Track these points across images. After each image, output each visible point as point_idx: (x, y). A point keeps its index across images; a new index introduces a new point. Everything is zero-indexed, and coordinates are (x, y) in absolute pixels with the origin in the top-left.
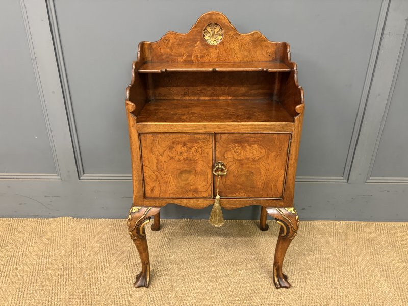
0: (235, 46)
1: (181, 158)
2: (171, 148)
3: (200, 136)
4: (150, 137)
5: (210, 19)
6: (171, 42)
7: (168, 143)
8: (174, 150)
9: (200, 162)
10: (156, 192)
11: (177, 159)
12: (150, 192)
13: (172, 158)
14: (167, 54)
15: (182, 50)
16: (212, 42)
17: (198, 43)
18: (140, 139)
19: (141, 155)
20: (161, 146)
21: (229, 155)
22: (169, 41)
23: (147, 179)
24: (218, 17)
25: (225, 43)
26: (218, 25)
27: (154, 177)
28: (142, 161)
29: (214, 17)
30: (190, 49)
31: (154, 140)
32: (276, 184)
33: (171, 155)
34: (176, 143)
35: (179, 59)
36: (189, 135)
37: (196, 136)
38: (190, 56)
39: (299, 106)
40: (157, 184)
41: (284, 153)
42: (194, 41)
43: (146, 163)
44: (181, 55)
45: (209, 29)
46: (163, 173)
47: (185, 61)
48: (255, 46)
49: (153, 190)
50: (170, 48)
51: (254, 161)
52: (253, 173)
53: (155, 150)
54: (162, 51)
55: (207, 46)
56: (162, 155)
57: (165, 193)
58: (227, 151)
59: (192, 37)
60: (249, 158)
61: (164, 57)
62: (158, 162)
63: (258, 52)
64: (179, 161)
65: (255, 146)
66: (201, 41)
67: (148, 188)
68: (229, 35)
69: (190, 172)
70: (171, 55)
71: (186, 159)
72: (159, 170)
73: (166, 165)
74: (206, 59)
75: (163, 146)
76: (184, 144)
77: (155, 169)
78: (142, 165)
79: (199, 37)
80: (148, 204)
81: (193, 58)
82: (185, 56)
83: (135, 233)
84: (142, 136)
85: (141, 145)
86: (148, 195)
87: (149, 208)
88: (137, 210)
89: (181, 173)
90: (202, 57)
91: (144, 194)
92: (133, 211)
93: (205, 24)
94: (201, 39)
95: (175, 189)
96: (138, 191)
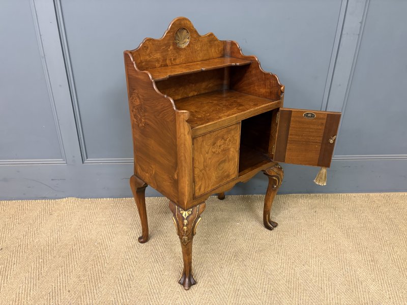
0: (198, 47)
1: (220, 150)
2: (214, 144)
3: (232, 127)
4: (200, 139)
5: (180, 24)
7: (212, 140)
8: (215, 145)
9: (232, 149)
10: (202, 189)
11: (217, 153)
12: (198, 191)
13: (214, 152)
14: (146, 61)
15: (158, 56)
16: (184, 46)
17: (171, 47)
18: (193, 144)
19: (193, 159)
20: (207, 146)
22: (148, 48)
23: (197, 180)
24: (186, 22)
25: (191, 45)
26: (185, 29)
27: (201, 175)
28: (193, 165)
29: (182, 22)
30: (164, 54)
31: (203, 141)
33: (214, 150)
34: (217, 139)
35: (157, 65)
36: (225, 129)
37: (230, 127)
38: (165, 60)
39: (282, 88)
40: (203, 181)
42: (168, 45)
43: (197, 164)
44: (158, 60)
45: (179, 34)
46: (207, 169)
47: (161, 65)
49: (200, 189)
50: (149, 55)
53: (203, 150)
54: (141, 59)
55: (178, 49)
56: (207, 153)
57: (208, 187)
59: (166, 42)
61: (144, 64)
62: (204, 161)
63: (213, 50)
64: (219, 153)
66: (173, 45)
67: (197, 188)
68: (194, 38)
69: (224, 161)
70: (149, 61)
71: (224, 150)
72: (205, 167)
73: (210, 161)
74: (178, 61)
75: (209, 144)
76: (223, 138)
77: (202, 167)
78: (194, 168)
79: (171, 42)
80: (195, 203)
81: (168, 62)
82: (161, 61)
83: (190, 236)
84: (195, 140)
85: (193, 149)
86: (197, 195)
87: (198, 206)
88: (190, 213)
89: (219, 164)
90: (174, 59)
91: (194, 195)
92: (187, 215)
93: (176, 29)
94: (173, 43)
95: (215, 180)
96: (189, 195)
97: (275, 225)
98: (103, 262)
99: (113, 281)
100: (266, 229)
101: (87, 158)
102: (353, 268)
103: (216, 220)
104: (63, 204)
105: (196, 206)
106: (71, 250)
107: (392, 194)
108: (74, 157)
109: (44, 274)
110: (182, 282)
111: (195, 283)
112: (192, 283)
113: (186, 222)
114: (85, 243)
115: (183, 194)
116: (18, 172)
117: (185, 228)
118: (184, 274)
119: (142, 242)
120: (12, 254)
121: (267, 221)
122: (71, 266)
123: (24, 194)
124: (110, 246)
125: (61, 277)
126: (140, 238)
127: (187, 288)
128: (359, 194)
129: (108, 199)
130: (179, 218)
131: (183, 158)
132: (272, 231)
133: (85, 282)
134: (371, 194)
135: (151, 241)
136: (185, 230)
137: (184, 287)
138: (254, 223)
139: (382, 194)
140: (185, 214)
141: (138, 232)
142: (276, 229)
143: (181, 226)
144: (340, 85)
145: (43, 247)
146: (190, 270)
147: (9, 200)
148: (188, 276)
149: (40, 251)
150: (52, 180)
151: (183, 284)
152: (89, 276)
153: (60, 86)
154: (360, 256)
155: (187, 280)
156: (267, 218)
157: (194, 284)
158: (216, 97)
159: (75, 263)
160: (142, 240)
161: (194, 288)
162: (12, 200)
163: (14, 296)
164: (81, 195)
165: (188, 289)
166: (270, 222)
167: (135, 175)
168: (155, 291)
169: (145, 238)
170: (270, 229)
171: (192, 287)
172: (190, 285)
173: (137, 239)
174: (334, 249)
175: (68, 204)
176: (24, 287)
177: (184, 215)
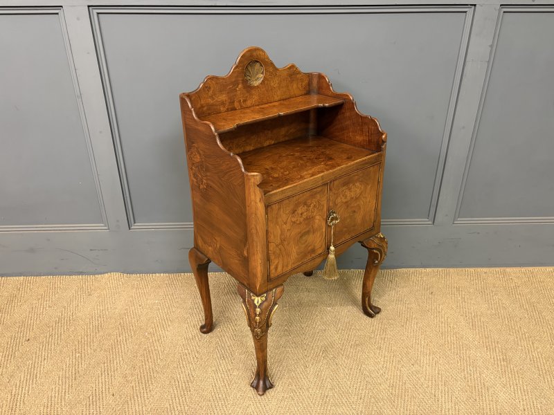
0: (274, 83)
1: (302, 219)
2: (294, 211)
3: (317, 189)
4: (275, 207)
5: (251, 56)
6: (212, 89)
7: (292, 207)
8: (296, 213)
9: (318, 217)
10: (280, 269)
11: (298, 222)
12: (273, 271)
13: (294, 222)
14: (208, 105)
15: (223, 97)
16: (256, 83)
17: (240, 86)
18: (267, 213)
19: (267, 232)
20: (284, 215)
21: (339, 200)
22: (210, 88)
23: (272, 257)
24: (258, 52)
25: (266, 82)
26: (258, 62)
27: (278, 252)
28: (267, 239)
29: (255, 54)
30: (232, 95)
31: (279, 209)
32: (370, 216)
33: (293, 220)
34: (297, 205)
35: (222, 109)
36: (309, 192)
37: (315, 190)
38: (232, 102)
39: (384, 137)
40: (281, 259)
41: (376, 183)
42: (236, 84)
43: (272, 238)
44: (223, 103)
45: (249, 68)
46: (286, 243)
47: (228, 109)
48: (292, 81)
49: (276, 268)
50: (212, 97)
51: (357, 199)
52: (355, 212)
53: (280, 220)
54: (202, 103)
55: (249, 88)
56: (285, 223)
57: (287, 266)
58: (337, 198)
59: (233, 80)
60: (352, 198)
61: (205, 109)
62: (281, 234)
63: (295, 86)
64: (300, 223)
65: (358, 184)
66: (243, 83)
67: (272, 267)
68: (270, 72)
69: (308, 232)
70: (212, 105)
71: (307, 219)
72: (282, 241)
73: (288, 234)
74: (249, 103)
75: (288, 212)
76: (305, 204)
77: (279, 241)
78: (268, 242)
79: (241, 79)
80: (271, 286)
81: (236, 105)
82: (227, 104)
83: (264, 328)
84: (269, 209)
85: (267, 220)
86: (272, 276)
87: (274, 290)
88: (264, 299)
89: (301, 237)
90: (245, 101)
91: (268, 276)
92: (260, 302)
93: (246, 63)
94: (243, 80)
95: (297, 256)
96: (263, 276)
97: (377, 311)
98: (155, 357)
99: (167, 383)
100: (365, 317)
101: (135, 223)
102: (478, 369)
103: (300, 304)
104: (104, 280)
105: (271, 290)
106: (116, 341)
107: (536, 269)
108: (118, 221)
109: (81, 373)
110: (255, 384)
111: (272, 386)
112: (268, 387)
113: (258, 310)
114: (133, 333)
115: (255, 275)
116: (49, 240)
117: (257, 318)
118: (258, 375)
119: (204, 333)
120: (41, 347)
121: (367, 306)
122: (115, 362)
123: (56, 268)
124: (164, 337)
125: (103, 377)
126: (202, 327)
127: (261, 393)
128: (492, 269)
129: (162, 274)
130: (250, 305)
131: (254, 231)
132: (373, 319)
133: (133, 383)
134: (508, 270)
135: (217, 331)
136: (258, 321)
137: (258, 391)
138: (350, 307)
139: (523, 269)
140: (257, 300)
141: (200, 319)
142: (378, 316)
143: (253, 316)
144: (464, 128)
145: (80, 338)
146: (265, 370)
147: (37, 276)
148: (262, 378)
149: (76, 343)
150: (91, 250)
151: (256, 388)
152: (138, 375)
153: (101, 132)
154: (488, 353)
155: (261, 383)
156: (367, 302)
157: (271, 388)
158: (299, 146)
159: (121, 359)
160: (205, 330)
161: (270, 393)
162: (41, 276)
163: (45, 400)
164: (127, 270)
165: (263, 395)
166: (371, 307)
167: (194, 247)
168: (220, 396)
169: (208, 327)
170: (371, 316)
171: (267, 392)
172: (265, 389)
173: (199, 327)
174: (454, 343)
175: (111, 280)
176: (57, 389)
177: (256, 302)
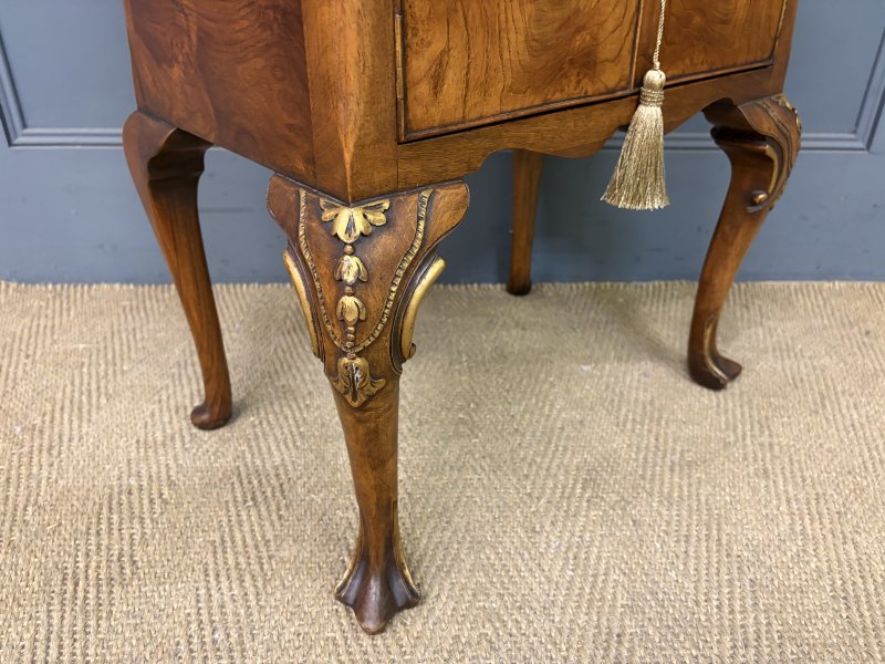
12: (423, 89)
49: (437, 82)
67: (420, 65)
80: (413, 169)
83: (383, 355)
86: (417, 112)
87: (427, 195)
88: (379, 218)
91: (402, 105)
92: (360, 226)
95: (526, 57)
105: (413, 189)
110: (352, 596)
111: (414, 600)
112: (400, 602)
113: (351, 267)
117: (349, 301)
118: (363, 558)
127: (371, 625)
130: (314, 247)
136: (351, 318)
137: (361, 619)
140: (348, 220)
143: (328, 295)
146: (390, 539)
148: (377, 570)
151: (357, 605)
155: (375, 588)
157: (409, 605)
161: (410, 624)
165: (381, 630)
167: (138, 110)
171: (396, 621)
172: (391, 609)
177: (340, 229)
